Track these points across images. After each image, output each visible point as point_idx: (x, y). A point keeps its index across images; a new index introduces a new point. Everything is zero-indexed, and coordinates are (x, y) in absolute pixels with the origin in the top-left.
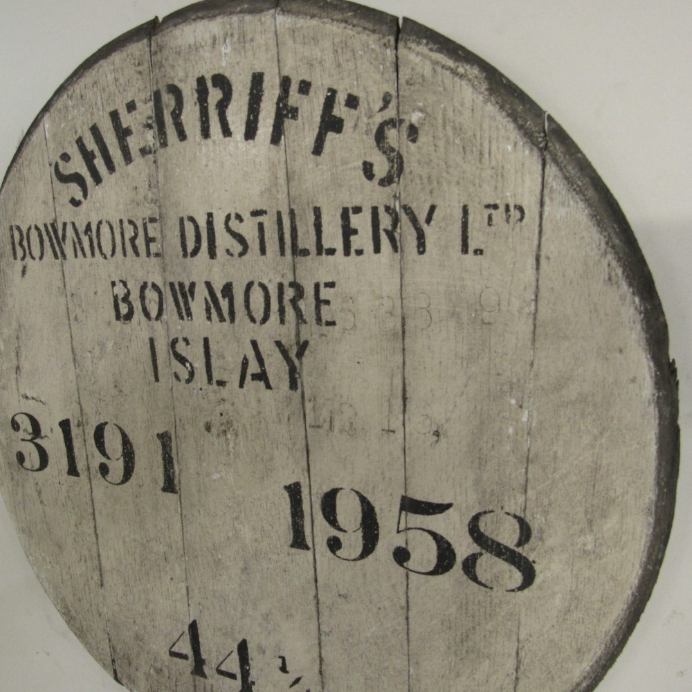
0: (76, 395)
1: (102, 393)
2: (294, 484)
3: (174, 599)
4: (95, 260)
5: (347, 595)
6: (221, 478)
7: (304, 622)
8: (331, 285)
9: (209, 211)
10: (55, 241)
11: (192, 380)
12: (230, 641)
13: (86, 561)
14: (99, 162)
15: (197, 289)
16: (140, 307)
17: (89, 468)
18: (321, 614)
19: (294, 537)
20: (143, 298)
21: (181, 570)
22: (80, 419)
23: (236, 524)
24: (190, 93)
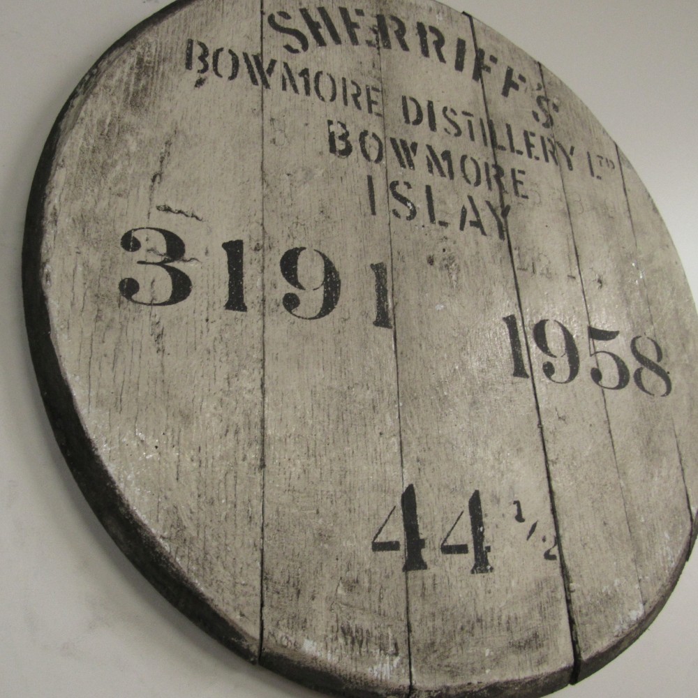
0: (259, 215)
1: (299, 217)
2: (510, 316)
3: (383, 461)
4: (308, 98)
5: (565, 416)
6: (445, 308)
7: (532, 455)
8: (523, 172)
9: (430, 99)
10: (255, 70)
11: (413, 218)
12: (460, 498)
13: (236, 432)
14: (324, 32)
15: (419, 148)
16: (359, 148)
17: (264, 300)
18: (546, 442)
19: (515, 365)
20: (362, 142)
21: (394, 421)
22: (261, 243)
23: (462, 356)
24: (411, 27)
